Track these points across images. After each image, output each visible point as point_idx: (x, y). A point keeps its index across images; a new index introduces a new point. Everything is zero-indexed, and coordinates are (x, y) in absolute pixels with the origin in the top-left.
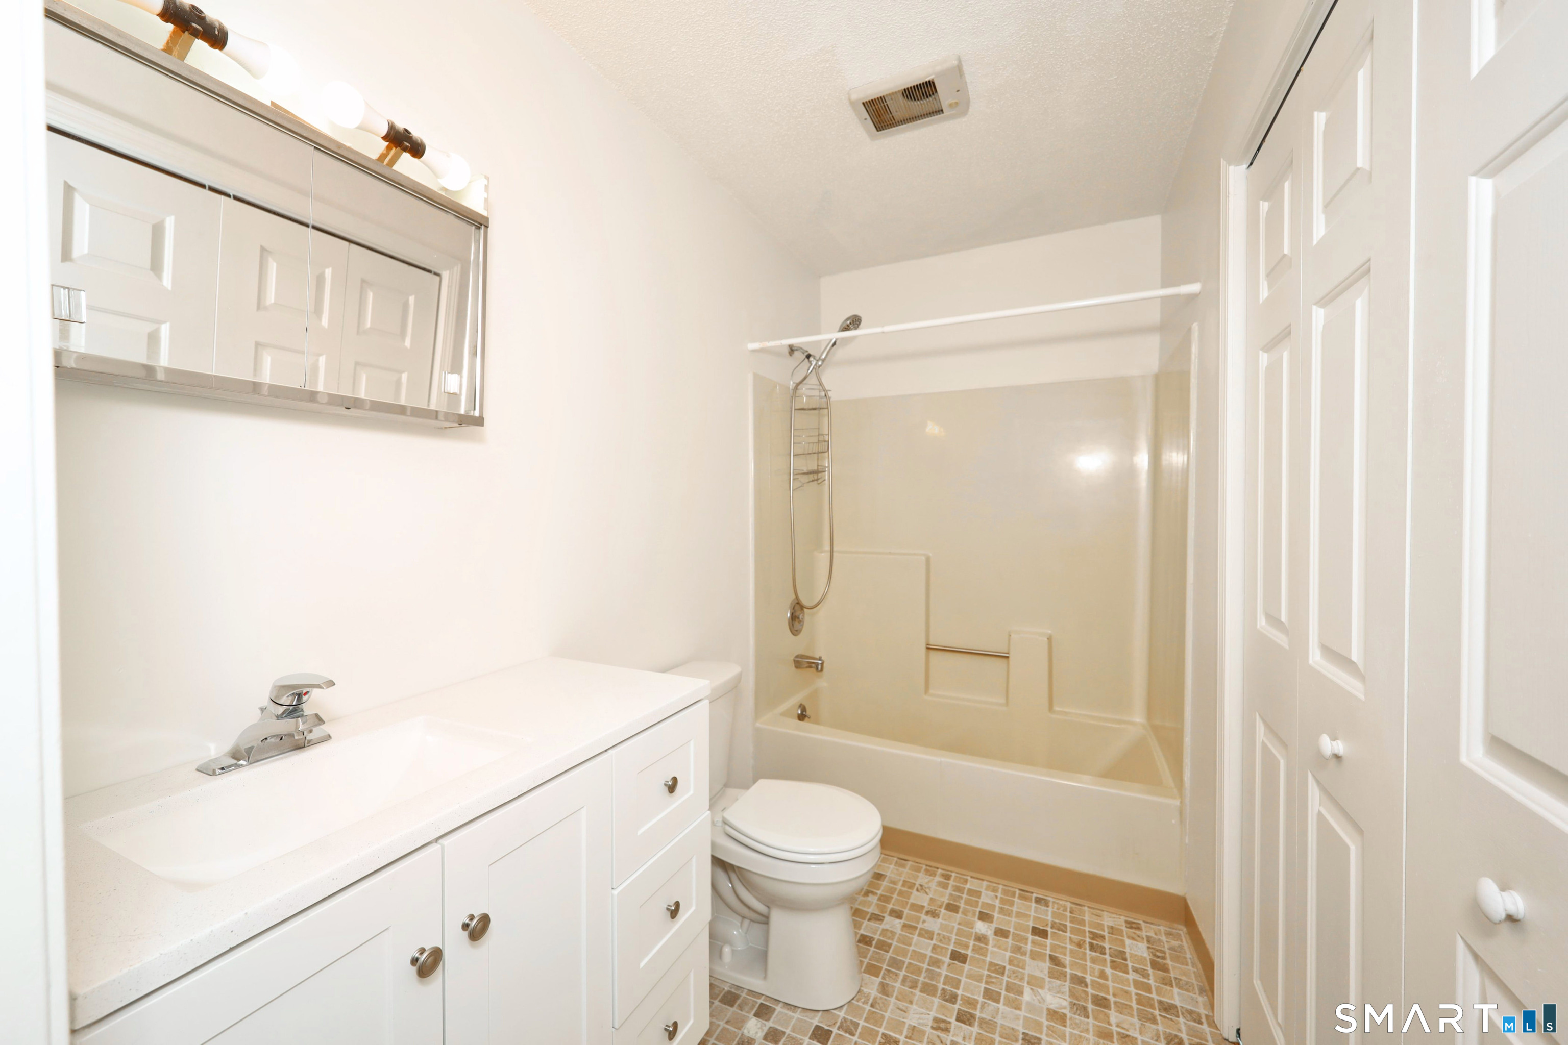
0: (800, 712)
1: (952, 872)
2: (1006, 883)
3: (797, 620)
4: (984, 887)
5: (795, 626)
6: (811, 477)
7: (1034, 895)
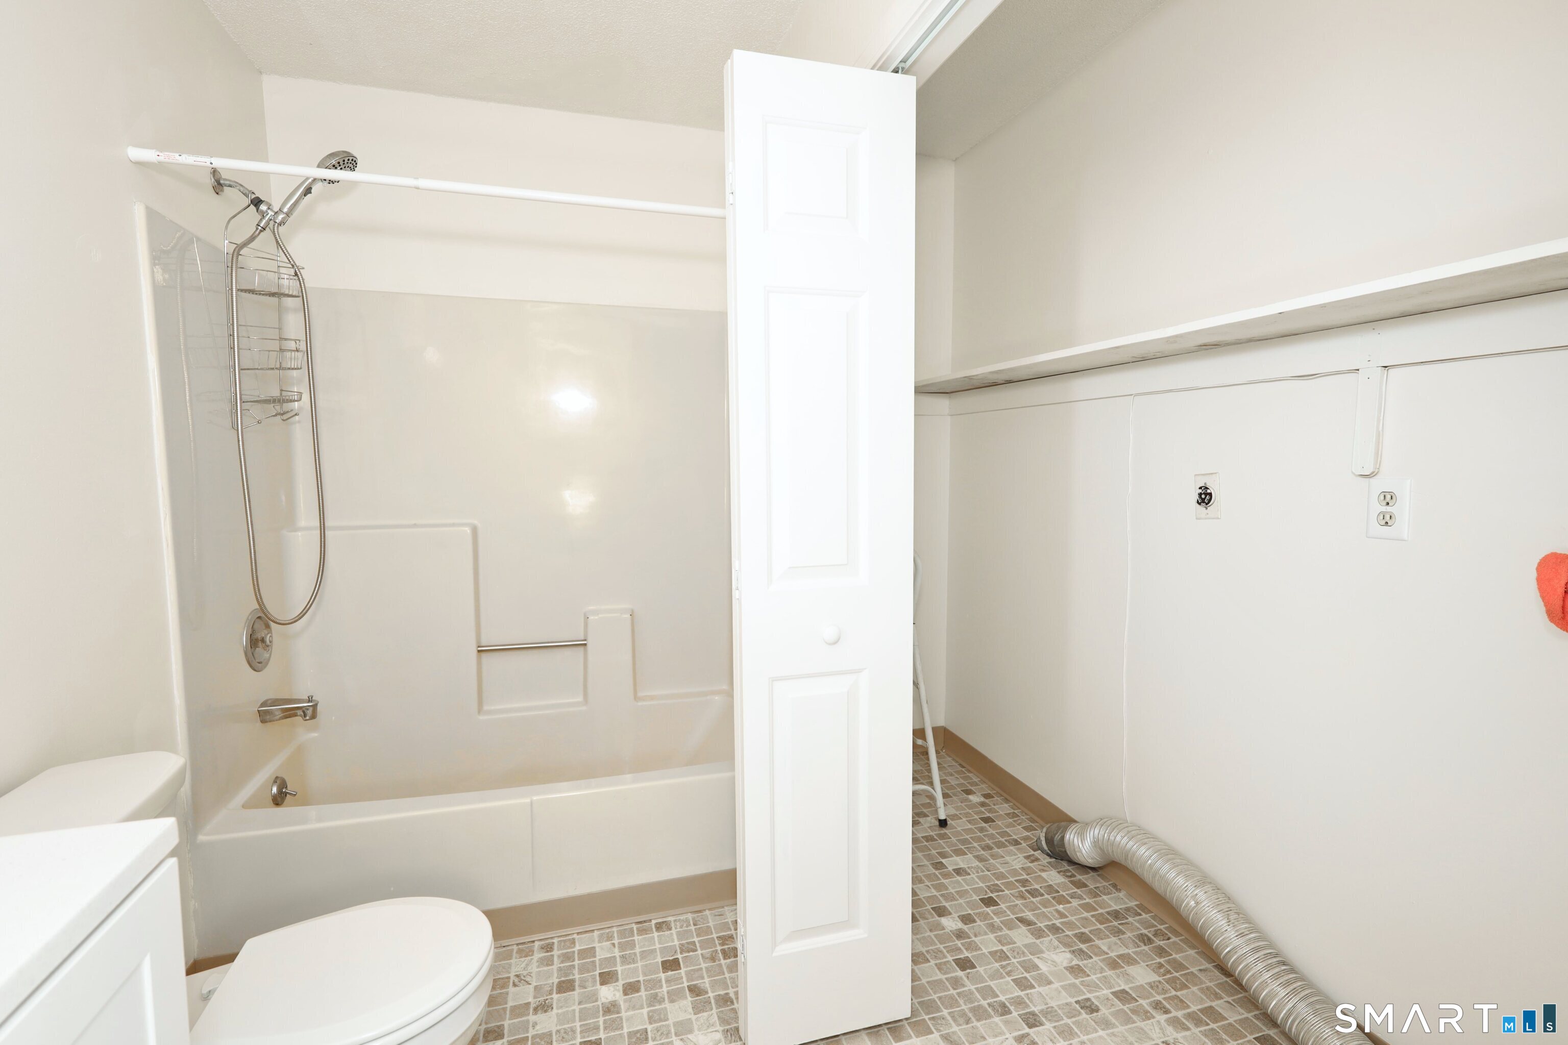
0: (275, 790)
1: (552, 938)
2: (618, 922)
3: (260, 644)
4: (597, 940)
5: (256, 656)
6: (272, 409)
7: (654, 922)
